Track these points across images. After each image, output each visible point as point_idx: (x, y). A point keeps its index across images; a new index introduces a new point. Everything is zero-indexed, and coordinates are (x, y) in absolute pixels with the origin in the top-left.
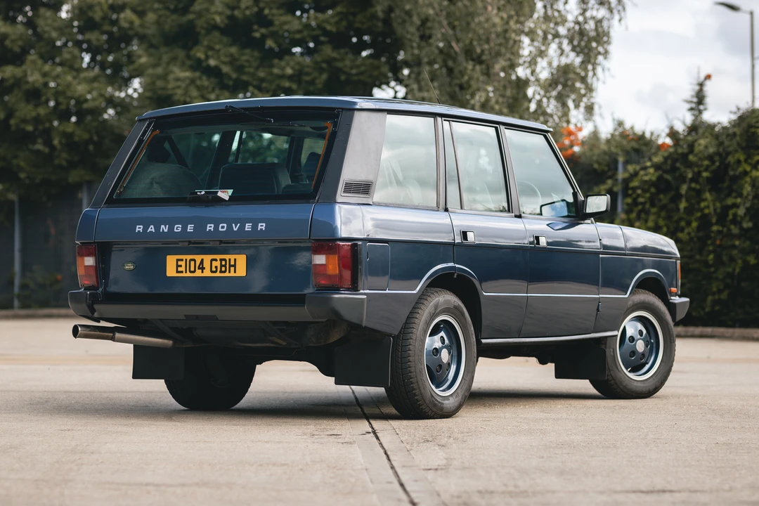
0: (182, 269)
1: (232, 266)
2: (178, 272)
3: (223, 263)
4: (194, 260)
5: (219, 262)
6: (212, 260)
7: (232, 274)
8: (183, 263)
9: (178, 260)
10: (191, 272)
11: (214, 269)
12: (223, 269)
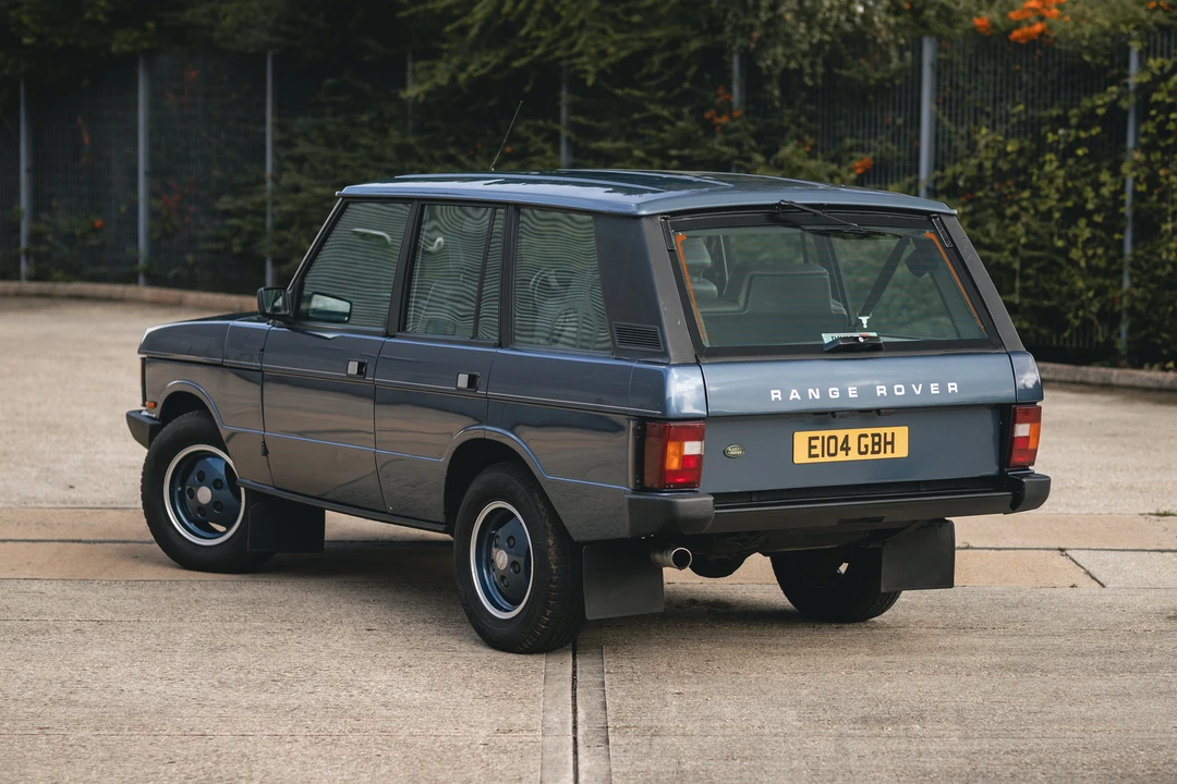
0: (818, 451)
1: (889, 443)
2: (810, 456)
3: (877, 439)
4: (835, 438)
5: (870, 438)
6: (861, 436)
7: (889, 455)
8: (818, 443)
9: (811, 439)
10: (830, 455)
11: (863, 449)
12: (876, 448)
